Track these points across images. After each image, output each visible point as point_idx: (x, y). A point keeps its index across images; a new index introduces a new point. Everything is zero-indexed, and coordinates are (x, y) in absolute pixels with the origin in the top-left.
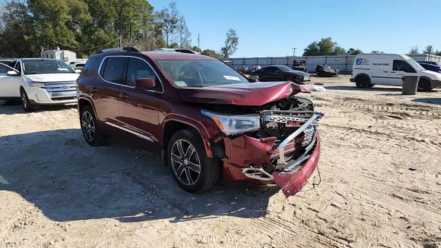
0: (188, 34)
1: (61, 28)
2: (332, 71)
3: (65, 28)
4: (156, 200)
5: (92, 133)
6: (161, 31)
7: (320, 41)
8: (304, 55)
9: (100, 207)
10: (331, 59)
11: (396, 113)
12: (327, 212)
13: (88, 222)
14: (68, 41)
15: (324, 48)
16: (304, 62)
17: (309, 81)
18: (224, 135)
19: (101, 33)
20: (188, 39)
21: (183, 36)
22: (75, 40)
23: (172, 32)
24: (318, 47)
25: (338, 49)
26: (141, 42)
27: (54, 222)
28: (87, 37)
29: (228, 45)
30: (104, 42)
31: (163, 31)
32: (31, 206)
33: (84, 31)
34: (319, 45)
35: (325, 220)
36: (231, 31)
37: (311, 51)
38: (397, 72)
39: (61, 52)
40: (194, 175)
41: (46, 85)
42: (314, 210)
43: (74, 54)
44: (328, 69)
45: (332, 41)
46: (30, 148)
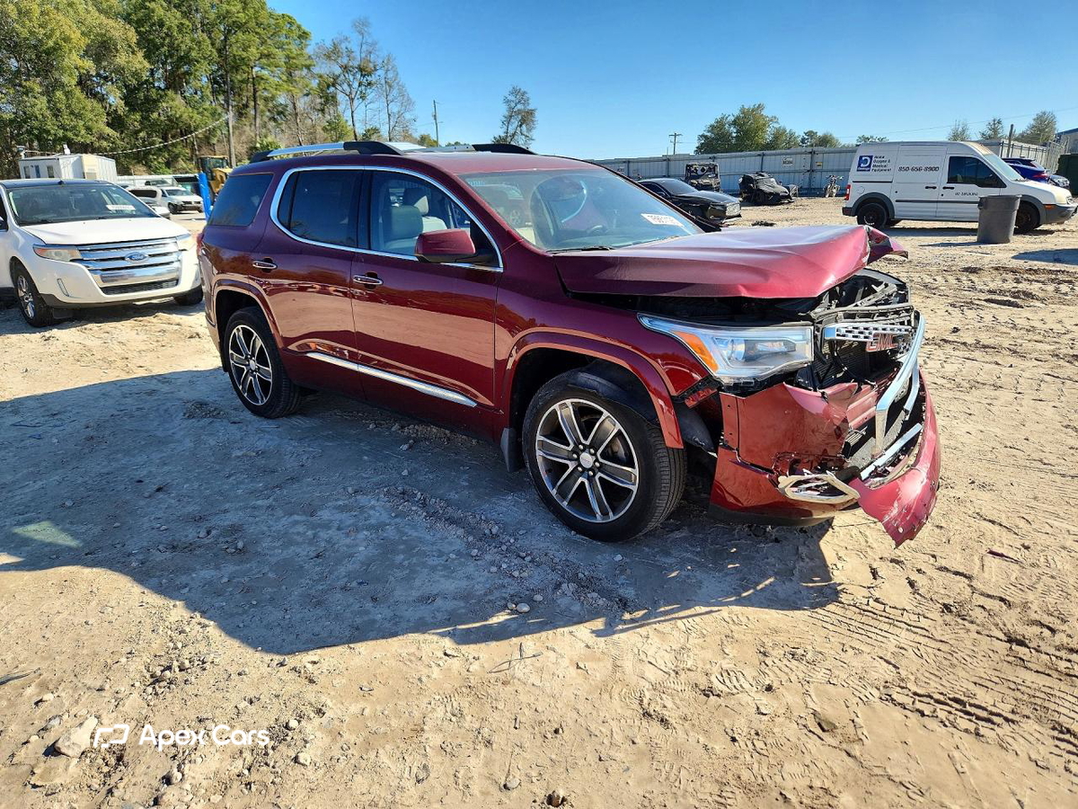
0: (408, 103)
1: (68, 94)
2: (781, 189)
3: (78, 92)
4: (521, 570)
5: (264, 385)
6: (334, 97)
7: (737, 113)
8: (699, 150)
9: (374, 599)
10: (772, 161)
11: (1001, 292)
12: (994, 576)
13: (363, 648)
14: (88, 129)
15: (746, 133)
16: (712, 169)
17: (739, 216)
18: (718, 385)
19: (175, 105)
20: (408, 116)
21: (394, 108)
22: (108, 124)
23: (363, 97)
24: (733, 129)
25: (778, 135)
26: (284, 126)
27: (267, 657)
28: (138, 116)
29: (511, 131)
30: (187, 130)
31: (341, 97)
32: (177, 612)
33: (129, 99)
34: (735, 123)
35: (1002, 600)
36: (515, 92)
37: (715, 143)
38: (959, 187)
39: (75, 157)
40: (615, 494)
41: (85, 252)
42: (957, 573)
43: (111, 164)
44: (770, 185)
45: (764, 113)
46: (91, 432)
